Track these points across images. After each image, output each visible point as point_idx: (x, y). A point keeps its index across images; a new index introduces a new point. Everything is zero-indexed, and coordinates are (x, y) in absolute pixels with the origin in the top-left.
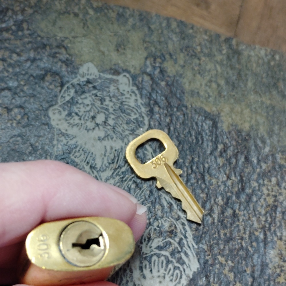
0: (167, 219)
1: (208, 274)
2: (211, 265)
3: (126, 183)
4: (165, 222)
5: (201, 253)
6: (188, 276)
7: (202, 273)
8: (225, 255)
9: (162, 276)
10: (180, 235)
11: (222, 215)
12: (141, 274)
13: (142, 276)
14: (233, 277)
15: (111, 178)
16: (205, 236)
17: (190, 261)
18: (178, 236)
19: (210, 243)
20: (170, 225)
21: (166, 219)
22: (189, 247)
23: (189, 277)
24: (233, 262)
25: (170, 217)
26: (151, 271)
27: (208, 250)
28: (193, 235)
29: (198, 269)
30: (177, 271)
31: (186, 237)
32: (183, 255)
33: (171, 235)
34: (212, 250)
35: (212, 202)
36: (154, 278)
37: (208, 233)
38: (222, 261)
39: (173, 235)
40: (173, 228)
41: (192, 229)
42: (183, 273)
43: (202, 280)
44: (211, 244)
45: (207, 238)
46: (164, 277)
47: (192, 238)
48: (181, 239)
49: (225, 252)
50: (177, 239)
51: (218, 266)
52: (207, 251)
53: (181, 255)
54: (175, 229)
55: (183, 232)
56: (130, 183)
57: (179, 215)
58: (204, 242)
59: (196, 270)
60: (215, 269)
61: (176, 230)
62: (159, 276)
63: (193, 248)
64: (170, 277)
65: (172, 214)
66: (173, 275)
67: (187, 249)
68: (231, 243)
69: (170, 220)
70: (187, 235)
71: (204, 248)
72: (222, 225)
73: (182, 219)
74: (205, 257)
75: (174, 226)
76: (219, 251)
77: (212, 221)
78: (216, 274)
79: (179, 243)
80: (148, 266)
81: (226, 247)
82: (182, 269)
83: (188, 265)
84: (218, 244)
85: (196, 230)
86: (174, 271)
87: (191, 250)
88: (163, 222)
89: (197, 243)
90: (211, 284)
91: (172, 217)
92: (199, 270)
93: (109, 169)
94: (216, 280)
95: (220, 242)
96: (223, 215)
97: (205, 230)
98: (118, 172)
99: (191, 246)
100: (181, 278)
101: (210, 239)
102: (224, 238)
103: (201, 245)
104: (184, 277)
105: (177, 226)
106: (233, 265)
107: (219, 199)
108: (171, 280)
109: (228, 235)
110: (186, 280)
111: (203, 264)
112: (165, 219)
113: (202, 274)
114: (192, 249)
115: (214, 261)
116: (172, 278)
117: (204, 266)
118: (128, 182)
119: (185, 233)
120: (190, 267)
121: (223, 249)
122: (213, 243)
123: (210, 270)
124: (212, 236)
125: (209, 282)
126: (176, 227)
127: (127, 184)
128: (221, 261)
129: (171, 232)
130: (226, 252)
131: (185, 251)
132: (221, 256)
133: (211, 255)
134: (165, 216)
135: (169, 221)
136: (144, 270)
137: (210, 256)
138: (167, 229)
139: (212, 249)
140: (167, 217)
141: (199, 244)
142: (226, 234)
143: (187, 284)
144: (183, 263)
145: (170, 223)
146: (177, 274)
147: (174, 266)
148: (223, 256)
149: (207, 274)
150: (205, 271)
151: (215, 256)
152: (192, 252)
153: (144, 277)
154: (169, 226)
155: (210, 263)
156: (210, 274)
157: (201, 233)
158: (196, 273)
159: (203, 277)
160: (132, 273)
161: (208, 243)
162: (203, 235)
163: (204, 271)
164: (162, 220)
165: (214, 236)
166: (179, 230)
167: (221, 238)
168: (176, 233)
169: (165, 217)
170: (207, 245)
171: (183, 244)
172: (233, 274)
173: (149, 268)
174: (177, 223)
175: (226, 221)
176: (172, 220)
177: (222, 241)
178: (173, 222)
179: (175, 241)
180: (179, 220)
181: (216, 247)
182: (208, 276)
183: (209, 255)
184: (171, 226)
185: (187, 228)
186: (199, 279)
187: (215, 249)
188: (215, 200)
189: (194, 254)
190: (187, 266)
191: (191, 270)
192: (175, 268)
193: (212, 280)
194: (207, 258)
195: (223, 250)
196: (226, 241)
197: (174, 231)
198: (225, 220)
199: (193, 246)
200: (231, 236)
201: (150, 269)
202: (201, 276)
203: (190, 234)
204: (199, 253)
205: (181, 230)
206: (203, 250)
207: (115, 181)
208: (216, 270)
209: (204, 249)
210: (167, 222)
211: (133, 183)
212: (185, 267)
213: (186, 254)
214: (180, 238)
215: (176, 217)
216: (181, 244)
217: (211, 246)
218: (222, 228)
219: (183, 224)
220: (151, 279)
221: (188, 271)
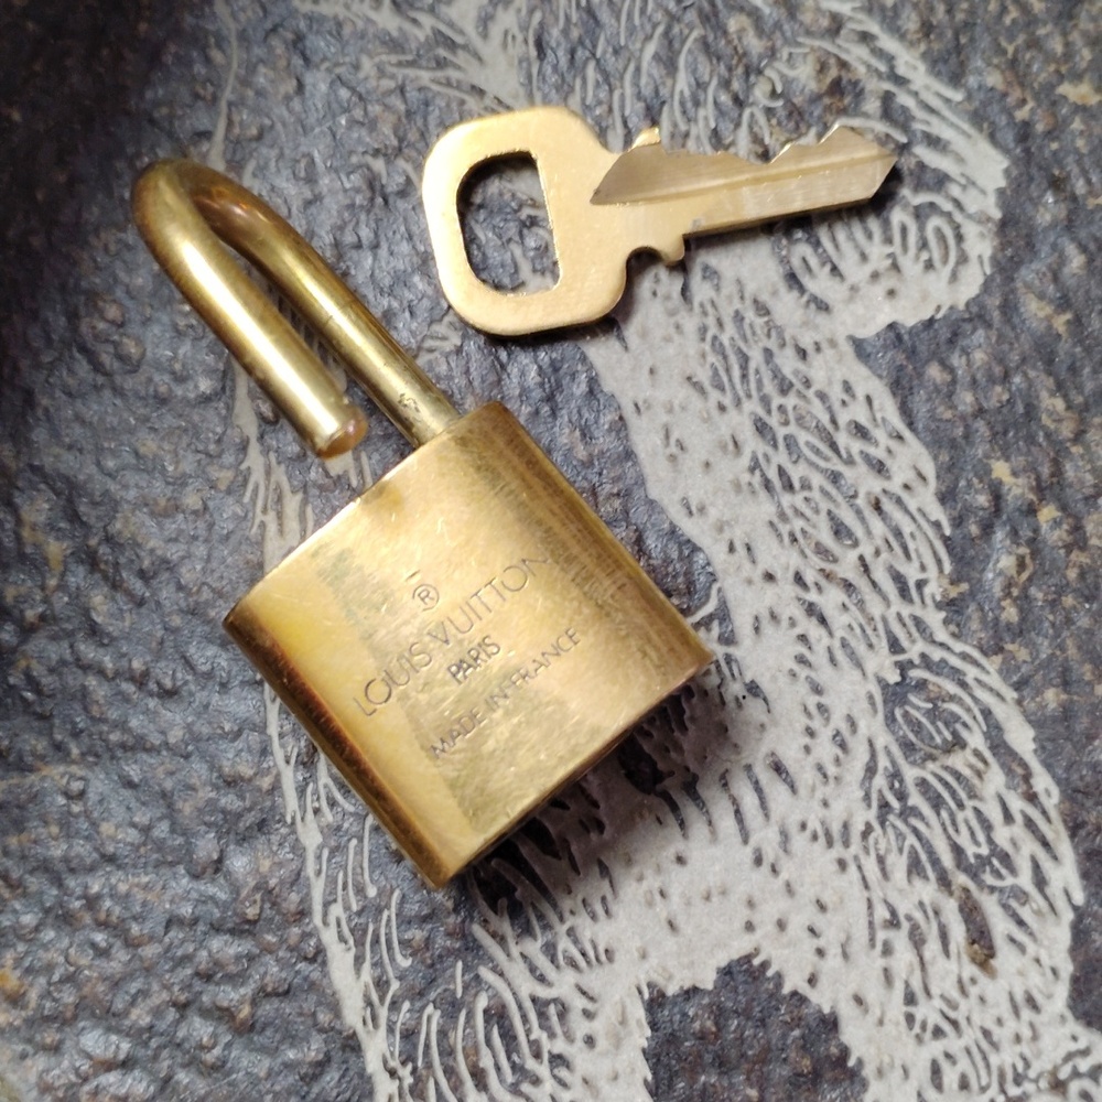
0: (793, 50)
1: (1057, 172)
2: (1050, 134)
4: (792, 67)
5: (989, 109)
6: (981, 219)
7: (1031, 179)
8: (1085, 70)
9: (888, 270)
10: (875, 86)
12: (805, 298)
13: (813, 306)
16: (972, 40)
17: (960, 160)
18: (871, 91)
19: (1004, 52)
20: (818, 67)
21: (790, 54)
22: (931, 110)
23: (989, 219)
25: (801, 40)
26: (835, 270)
27: (1009, 84)
28: (924, 56)
29: (1007, 172)
30: (935, 222)
31: (901, 81)
32: (922, 152)
33: (841, 100)
34: (1025, 75)
36: (861, 293)
37: (979, 21)
38: (1083, 97)
39: (847, 100)
40: (833, 73)
41: (909, 37)
42: (958, 217)
43: (1045, 205)
44: (1010, 55)
45: (985, 42)
46: (895, 267)
47: (927, 70)
48: (887, 98)
49: (1077, 59)
50: (872, 105)
51: (1077, 125)
52: (1010, 91)
53: (916, 156)
54: (843, 73)
55: (883, 68)
57: (830, 12)
58: (980, 63)
59: (1002, 183)
60: (1073, 141)
61: (850, 75)
62: (875, 276)
63: (950, 108)
64: (917, 258)
65: (801, 24)
66: (924, 245)
67: (928, 123)
68: (1083, 15)
69: (807, 50)
70: (901, 70)
71: (990, 84)
73: (850, 19)
74: (1011, 116)
75: (832, 61)
76: (1052, 68)
78: (1086, 159)
80: (813, 262)
81: (1071, 38)
82: (947, 206)
83: (963, 181)
84: (1034, 44)
85: (927, 35)
86: (922, 229)
87: (943, 118)
88: (786, 71)
89: (956, 79)
90: (1084, 205)
91: (809, 33)
92: (1015, 173)
94: (1094, 179)
95: (1041, 32)
97: (960, 16)
99: (935, 103)
100: (960, 238)
101: (996, 40)
102: (1048, 9)
103: (972, 81)
104: (971, 230)
105: (844, 56)
108: (929, 265)
110: (982, 235)
111: (1016, 147)
112: (785, 55)
113: (1033, 186)
114: (946, 113)
115: (1054, 115)
116: (925, 256)
117: (1027, 151)
119: (892, 68)
120: (974, 184)
121: (1064, 55)
122: (1016, 51)
123: (1055, 153)
124: (998, 28)
125: (1074, 198)
126: (843, 65)
128: (1080, 103)
129: (836, 88)
130: (1082, 58)
131: (924, 132)
132: (1071, 82)
133: (1029, 98)
134: (779, 43)
135: (805, 55)
136: (806, 280)
137: (1031, 104)
138: (813, 86)
139: (1021, 73)
140: (786, 42)
141: (963, 81)
143: (995, 247)
144: (941, 181)
145: (811, 58)
146: (938, 231)
147: (911, 209)
148: (1077, 77)
149: (1053, 175)
150: (1040, 168)
151: (1047, 96)
152: (952, 125)
153: (823, 307)
154: (813, 73)
155: (1040, 127)
156: (1062, 168)
157: (949, 34)
158: (1009, 192)
159: (1041, 196)
160: (768, 313)
161: (995, 61)
162: (963, 40)
163: (1034, 171)
164: (777, 64)
165: (1008, 20)
166: (862, 70)
167: (1035, 16)
168: (855, 83)
169: (783, 45)
170: (997, 67)
171: (905, 110)
173: (823, 264)
174: (839, 47)
176: (817, 43)
177: (1045, 24)
178: (820, 48)
179: (866, 115)
180: (843, 32)
181: (1033, 58)
182: (1059, 179)
183: (1023, 102)
184: (822, 68)
185: (888, 43)
186: (1029, 207)
187: (1035, 67)
189: (966, 126)
190: (960, 184)
191: (983, 192)
192: (920, 214)
193: (1080, 187)
194: (1021, 114)
195: (1069, 55)
196: (1060, 15)
197: (844, 82)
199: (947, 101)
201: (828, 268)
202: (1035, 195)
203: (910, 62)
204: (981, 112)
205: (869, 67)
206: (990, 94)
207: (519, 10)
208: (1080, 143)
209: (992, 89)
210: (800, 59)
212: (955, 191)
213: (934, 142)
214: (881, 94)
215: (825, 22)
216: (896, 116)
217: (1013, 63)
219: (865, 37)
220: (851, 299)
221: (973, 202)
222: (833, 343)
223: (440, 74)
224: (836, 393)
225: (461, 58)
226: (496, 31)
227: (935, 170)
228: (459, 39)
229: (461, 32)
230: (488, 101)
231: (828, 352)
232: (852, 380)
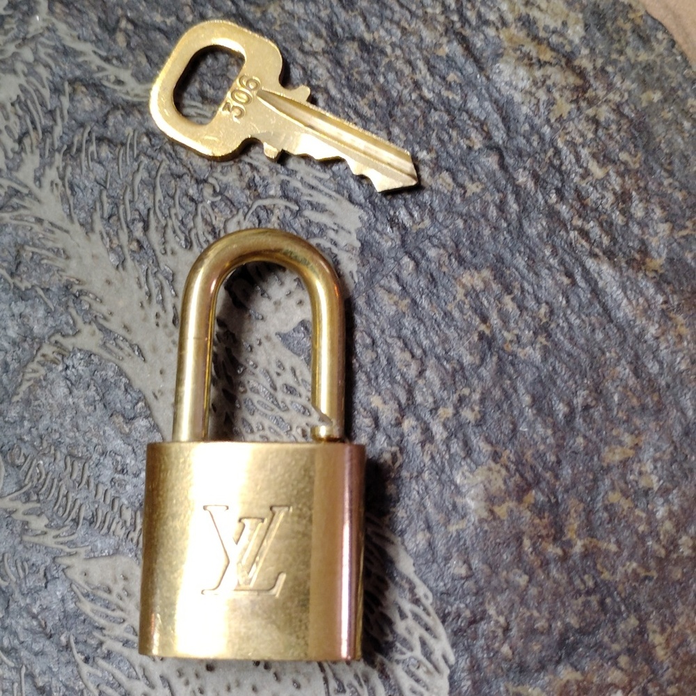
1: (392, 213)
3: (83, 155)
5: (347, 180)
6: (349, 249)
7: (377, 220)
9: (296, 288)
11: (339, 71)
12: (248, 314)
13: (253, 318)
14: (449, 180)
15: (44, 169)
17: (333, 215)
18: (273, 182)
20: (239, 173)
22: (313, 188)
23: (354, 249)
24: (429, 151)
26: (264, 293)
29: (361, 218)
31: (292, 173)
32: (309, 213)
33: (256, 190)
35: (299, 55)
36: (282, 305)
39: (260, 190)
40: (249, 175)
42: (335, 250)
43: (387, 234)
48: (284, 185)
50: (275, 190)
53: (305, 217)
54: (255, 173)
56: (93, 148)
59: (360, 225)
61: (260, 174)
62: (289, 294)
63: (323, 184)
67: (311, 195)
68: (399, 114)
69: (233, 163)
70: (291, 166)
72: (352, 89)
74: (360, 183)
75: (249, 167)
77: (326, 96)
78: (409, 202)
79: (286, 196)
81: (392, 129)
82: (328, 245)
83: (336, 228)
87: (321, 191)
88: (221, 178)
89: (324, 166)
90: (411, 230)
92: (366, 218)
93: (26, 153)
94: (416, 214)
96: (342, 67)
98: (52, 144)
99: (314, 182)
100: (337, 262)
104: (344, 257)
105: (256, 163)
106: (434, 155)
107: (310, 41)
109: (380, 100)
110: (351, 259)
111: (366, 202)
112: (220, 168)
113: (379, 224)
117: (373, 203)
118: (87, 150)
120: (343, 228)
125: (404, 228)
126: (255, 169)
127: (87, 155)
129: (252, 184)
131: (309, 202)
138: (238, 184)
142: (375, 102)
143: (359, 265)
144: (322, 230)
145: (235, 168)
149: (390, 215)
150: (382, 212)
152: (326, 194)
154: (237, 177)
156: (395, 209)
158: (364, 230)
159: (385, 228)
163: (379, 214)
164: (215, 175)
166: (267, 169)
168: (264, 179)
171: (295, 190)
172: (445, 175)
174: (252, 157)
175: (356, 76)
177: (375, 123)
179: (272, 197)
182: (394, 217)
184: (242, 173)
186: (378, 237)
188: (302, 50)
189: (334, 194)
190: (334, 230)
191: (349, 232)
193: (406, 219)
196: (384, 117)
197: (257, 178)
198: (352, 75)
200: (388, 99)
202: (380, 229)
204: (342, 183)
205: (270, 167)
207: (58, 168)
211: (98, 145)
212: (332, 234)
213: (316, 207)
214: (280, 183)
216: (290, 194)
218: (358, 97)
220: (277, 310)
221: (343, 239)
222: (268, 338)
223: (15, 213)
224: (273, 369)
225: (27, 203)
226: (46, 182)
227: (317, 224)
228: (25, 191)
229: (26, 186)
230: (46, 225)
231: (266, 344)
232: (283, 359)
